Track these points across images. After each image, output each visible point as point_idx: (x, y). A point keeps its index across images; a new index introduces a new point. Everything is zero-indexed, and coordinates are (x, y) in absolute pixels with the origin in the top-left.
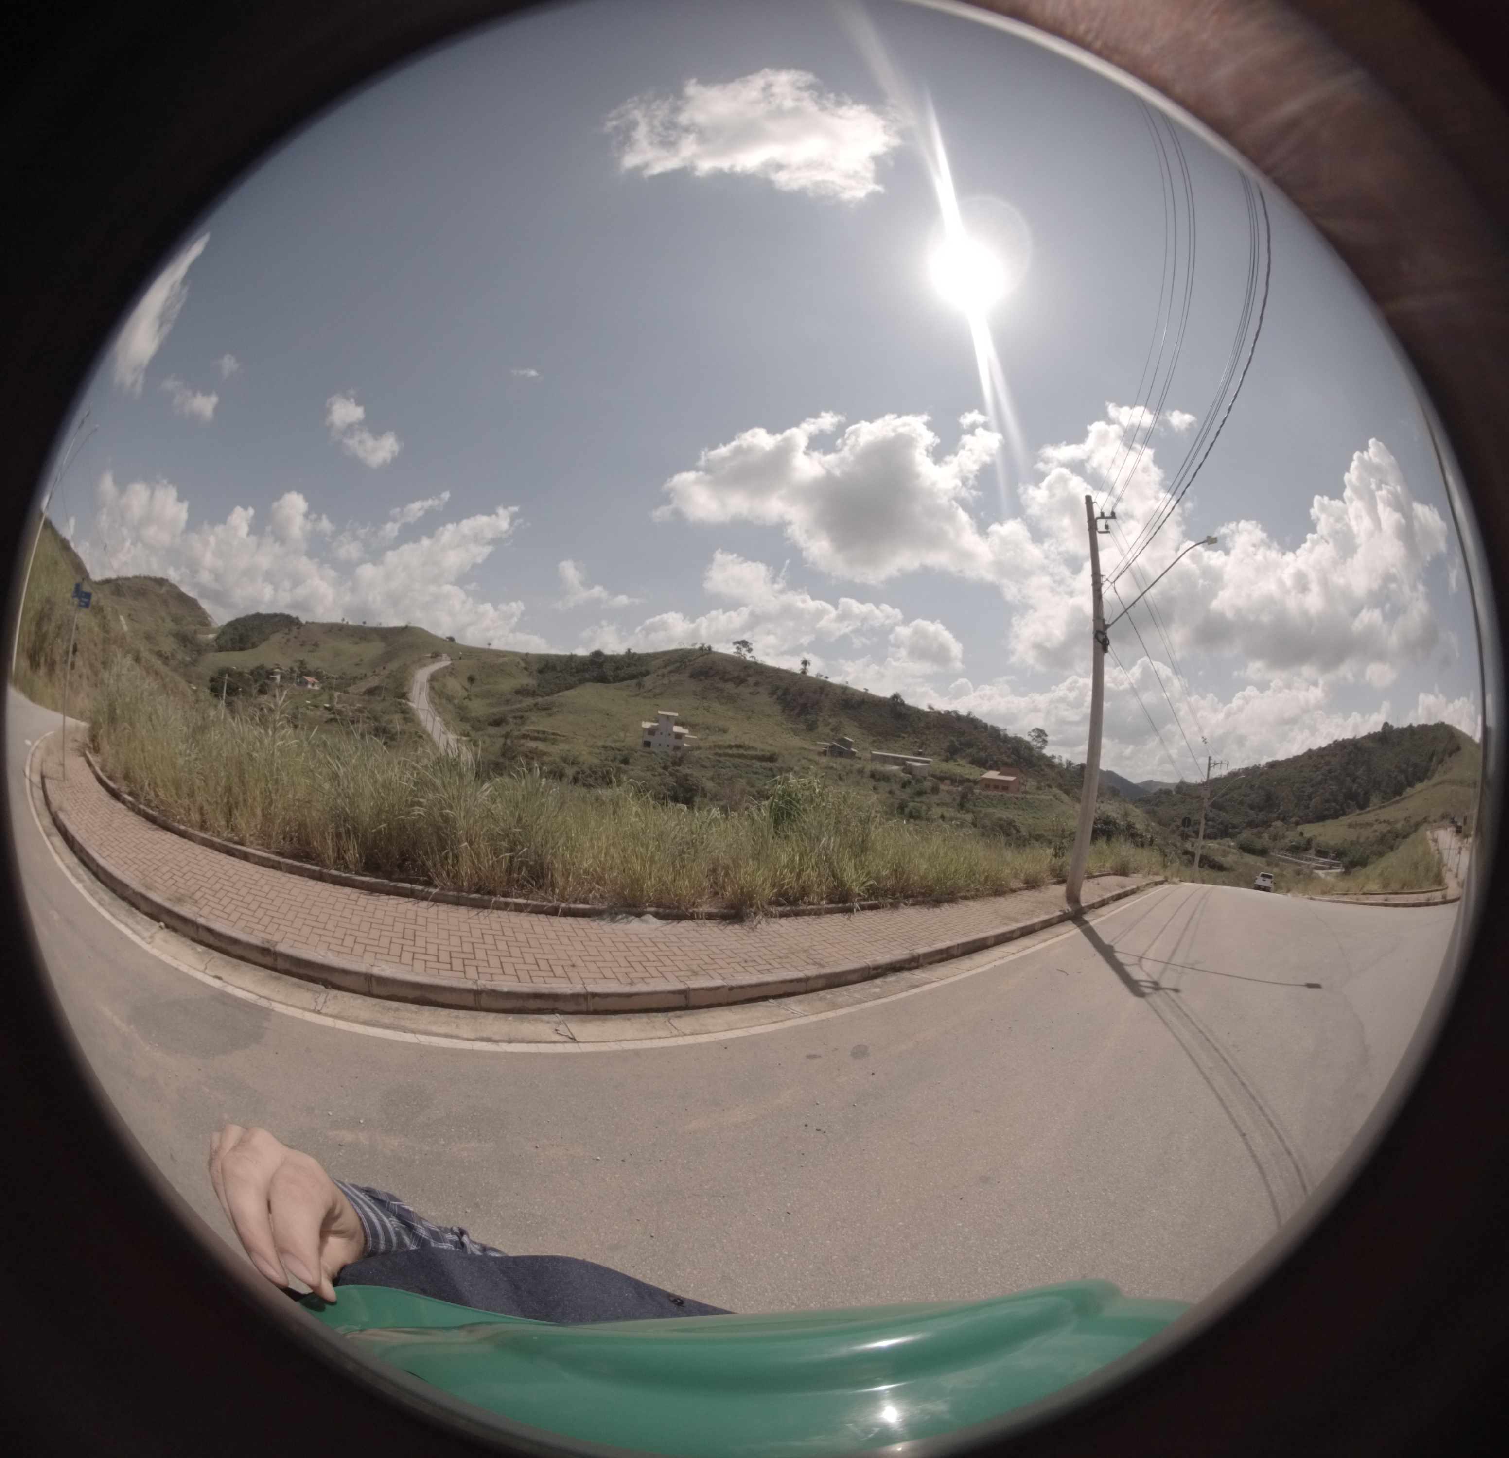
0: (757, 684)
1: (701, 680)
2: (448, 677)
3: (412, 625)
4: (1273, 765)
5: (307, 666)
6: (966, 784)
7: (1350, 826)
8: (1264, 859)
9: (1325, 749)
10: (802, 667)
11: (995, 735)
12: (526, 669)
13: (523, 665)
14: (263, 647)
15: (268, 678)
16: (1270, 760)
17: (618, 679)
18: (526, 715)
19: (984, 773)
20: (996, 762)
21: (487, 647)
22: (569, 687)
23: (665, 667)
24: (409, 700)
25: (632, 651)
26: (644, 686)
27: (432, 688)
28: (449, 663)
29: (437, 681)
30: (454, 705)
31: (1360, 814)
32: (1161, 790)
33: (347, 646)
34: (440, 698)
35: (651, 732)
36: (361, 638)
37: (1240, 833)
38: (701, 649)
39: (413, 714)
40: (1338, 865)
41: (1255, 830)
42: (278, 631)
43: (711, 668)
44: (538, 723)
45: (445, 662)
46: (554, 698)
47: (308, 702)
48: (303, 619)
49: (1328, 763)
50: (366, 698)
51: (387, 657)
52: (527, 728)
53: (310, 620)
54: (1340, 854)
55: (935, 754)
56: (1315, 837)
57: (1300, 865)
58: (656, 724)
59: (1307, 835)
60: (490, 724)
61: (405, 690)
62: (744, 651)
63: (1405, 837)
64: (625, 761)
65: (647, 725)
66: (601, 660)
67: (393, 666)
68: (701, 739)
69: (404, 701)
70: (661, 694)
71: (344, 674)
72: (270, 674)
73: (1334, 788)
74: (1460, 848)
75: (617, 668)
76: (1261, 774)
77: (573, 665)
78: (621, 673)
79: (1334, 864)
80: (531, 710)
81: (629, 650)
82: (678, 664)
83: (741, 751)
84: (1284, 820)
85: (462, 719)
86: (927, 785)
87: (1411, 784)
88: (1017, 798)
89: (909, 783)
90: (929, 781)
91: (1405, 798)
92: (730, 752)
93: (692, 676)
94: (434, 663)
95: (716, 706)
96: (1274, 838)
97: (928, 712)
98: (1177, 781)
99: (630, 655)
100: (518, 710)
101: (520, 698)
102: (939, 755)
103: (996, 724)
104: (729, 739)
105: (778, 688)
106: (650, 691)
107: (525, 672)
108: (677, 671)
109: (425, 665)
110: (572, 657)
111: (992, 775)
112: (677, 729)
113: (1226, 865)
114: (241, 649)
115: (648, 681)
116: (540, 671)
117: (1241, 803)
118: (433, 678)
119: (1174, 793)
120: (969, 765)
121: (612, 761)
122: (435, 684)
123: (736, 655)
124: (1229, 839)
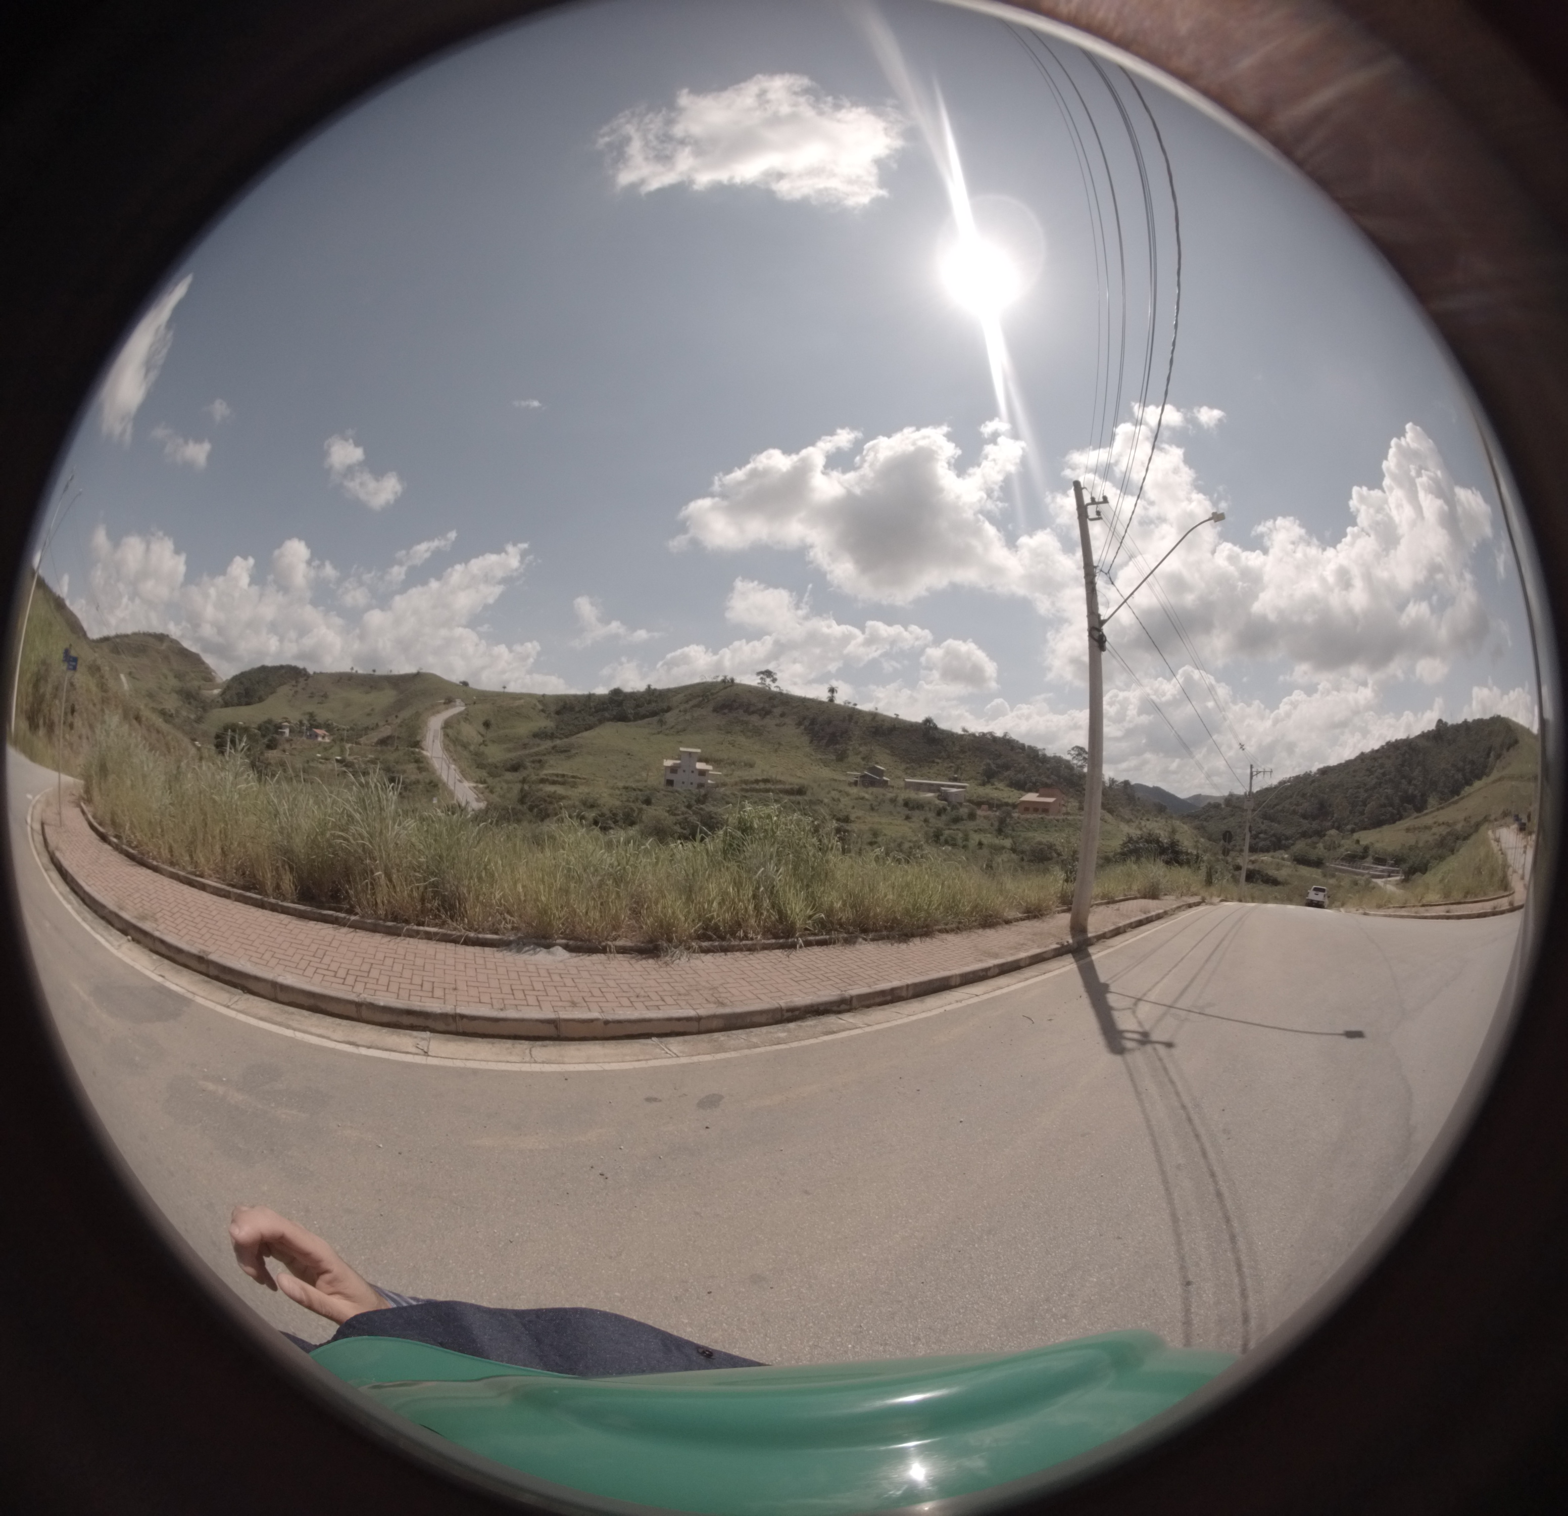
0: (783, 715)
1: (725, 714)
2: (462, 723)
3: (424, 671)
4: (1324, 771)
5: (316, 718)
6: (1004, 808)
7: (1408, 830)
8: (1319, 871)
9: (1377, 751)
10: (829, 695)
11: (1033, 756)
12: (543, 711)
13: (540, 707)
14: (270, 700)
15: (277, 732)
16: (1321, 766)
17: (638, 717)
18: (545, 758)
19: (1022, 796)
20: (1035, 784)
21: (502, 690)
22: (589, 728)
23: (687, 702)
24: (423, 749)
25: (653, 687)
26: (665, 723)
27: (446, 735)
28: (463, 708)
29: (452, 727)
30: (470, 751)
31: (1416, 818)
32: (1209, 804)
33: (357, 696)
34: (455, 745)
35: (674, 769)
36: (371, 687)
37: (1293, 844)
38: (724, 681)
39: (428, 763)
40: (1398, 872)
41: (1309, 841)
42: (285, 683)
43: (734, 701)
44: (557, 766)
45: (459, 708)
46: (573, 739)
47: (319, 755)
48: (311, 671)
49: (1382, 766)
50: (379, 748)
51: (400, 705)
52: (545, 772)
53: (318, 671)
54: (1398, 861)
55: (972, 778)
56: (1372, 844)
57: (1357, 874)
58: (678, 762)
59: (1363, 843)
60: (508, 770)
61: (418, 738)
62: (768, 681)
63: (1466, 838)
64: (648, 802)
65: (668, 763)
66: (621, 698)
67: (406, 714)
68: (726, 775)
69: (417, 750)
70: (684, 730)
71: (355, 725)
72: (278, 727)
73: (1389, 791)
74: (1525, 847)
75: (638, 706)
76: (1313, 782)
77: (592, 704)
78: (642, 711)
79: (1393, 872)
80: (549, 753)
81: (649, 686)
82: (701, 699)
83: (769, 786)
84: (1338, 828)
85: (480, 766)
86: (964, 811)
87: (1469, 783)
88: (1058, 820)
89: (945, 809)
90: (966, 806)
91: (1462, 798)
92: (757, 787)
93: (716, 710)
94: (447, 709)
95: (741, 739)
96: (1328, 848)
97: (962, 736)
98: (1226, 794)
99: (650, 692)
100: (537, 754)
101: (537, 741)
102: (976, 779)
103: (1033, 744)
104: (755, 774)
105: (804, 718)
106: (672, 728)
107: (543, 715)
108: (698, 706)
109: (438, 712)
110: (590, 697)
111: (1031, 797)
112: (700, 766)
113: (1280, 879)
114: (248, 704)
115: (670, 717)
116: (558, 713)
117: (1294, 812)
118: (447, 725)
119: (1223, 806)
120: (1007, 789)
121: (633, 802)
122: (449, 731)
123: (760, 686)
124: (1282, 851)
